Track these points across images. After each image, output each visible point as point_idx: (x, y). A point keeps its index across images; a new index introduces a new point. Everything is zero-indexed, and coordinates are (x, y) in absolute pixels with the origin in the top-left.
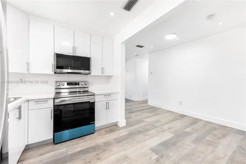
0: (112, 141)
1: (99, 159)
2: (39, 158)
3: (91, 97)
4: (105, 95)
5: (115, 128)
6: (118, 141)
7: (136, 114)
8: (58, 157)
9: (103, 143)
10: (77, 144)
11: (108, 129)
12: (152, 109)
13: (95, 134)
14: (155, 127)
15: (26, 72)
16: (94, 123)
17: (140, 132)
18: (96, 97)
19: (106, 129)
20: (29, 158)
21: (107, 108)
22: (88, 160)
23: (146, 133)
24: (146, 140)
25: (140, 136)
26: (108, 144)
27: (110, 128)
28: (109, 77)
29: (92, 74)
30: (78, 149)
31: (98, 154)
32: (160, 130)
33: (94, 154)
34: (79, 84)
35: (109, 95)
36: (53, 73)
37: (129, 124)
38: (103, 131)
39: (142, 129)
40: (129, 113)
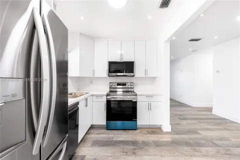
0: (151, 142)
1: (134, 153)
2: (97, 136)
3: (134, 97)
4: (147, 96)
5: (158, 131)
6: (157, 144)
7: (189, 122)
8: (106, 140)
9: (142, 141)
10: (120, 134)
11: (150, 130)
12: (219, 121)
13: (137, 131)
14: (216, 145)
15: (92, 76)
16: (136, 121)
17: (187, 144)
18: (138, 97)
19: (148, 130)
20: (91, 134)
21: (150, 108)
22: (125, 150)
23: (197, 148)
24: (194, 156)
25: (186, 148)
26: (146, 144)
27: (153, 130)
28: (154, 78)
29: (136, 76)
30: (121, 139)
31: (135, 149)
32: (223, 152)
33: (132, 147)
34: (126, 85)
35: (151, 96)
36: (107, 76)
37: (174, 131)
38: (145, 131)
39: (192, 142)
40: (180, 119)
